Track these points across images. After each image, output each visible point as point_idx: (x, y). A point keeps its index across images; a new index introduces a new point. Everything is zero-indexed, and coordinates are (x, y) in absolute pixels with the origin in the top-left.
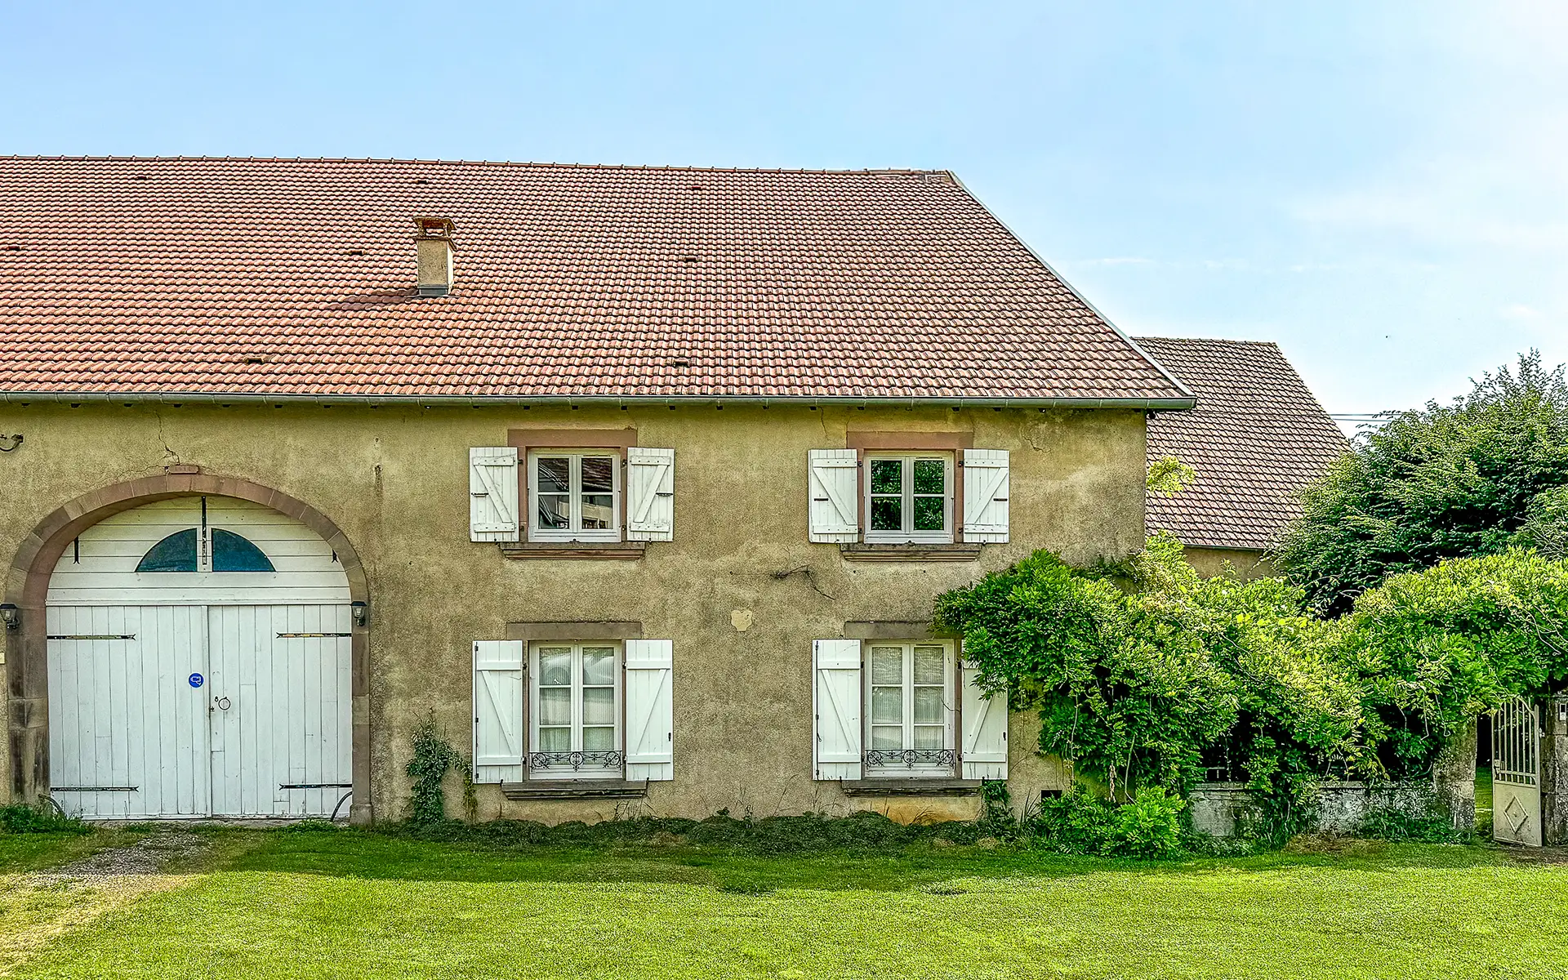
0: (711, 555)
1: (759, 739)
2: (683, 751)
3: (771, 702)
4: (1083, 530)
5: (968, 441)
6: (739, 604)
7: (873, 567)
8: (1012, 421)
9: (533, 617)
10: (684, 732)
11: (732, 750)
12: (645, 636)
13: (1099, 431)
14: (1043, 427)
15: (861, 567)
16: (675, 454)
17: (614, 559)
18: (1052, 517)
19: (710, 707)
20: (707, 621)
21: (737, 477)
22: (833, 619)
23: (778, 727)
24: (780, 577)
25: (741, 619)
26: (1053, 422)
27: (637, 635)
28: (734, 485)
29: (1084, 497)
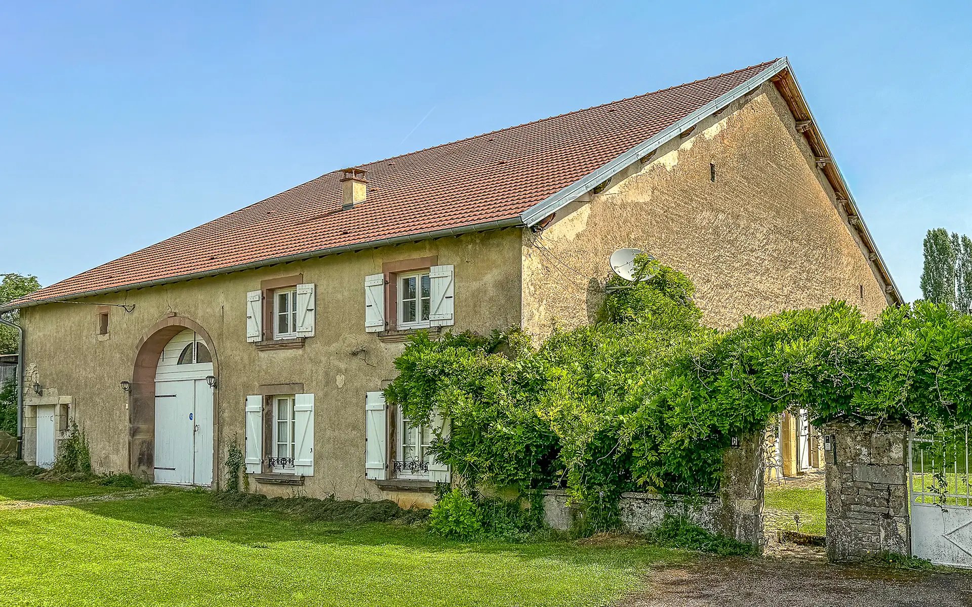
0: (329, 343)
1: (347, 453)
2: (318, 458)
3: (352, 430)
4: (490, 313)
5: (435, 262)
6: (339, 371)
7: (394, 345)
8: (456, 245)
9: (268, 382)
10: (318, 448)
11: (336, 459)
12: (305, 392)
13: (498, 246)
14: (470, 246)
15: (389, 346)
16: (316, 286)
17: (294, 348)
18: (475, 306)
19: (329, 433)
20: (327, 384)
21: (339, 296)
22: (377, 380)
23: (354, 446)
24: (354, 354)
25: (340, 380)
26: (474, 243)
27: (301, 391)
28: (338, 301)
29: (491, 292)
